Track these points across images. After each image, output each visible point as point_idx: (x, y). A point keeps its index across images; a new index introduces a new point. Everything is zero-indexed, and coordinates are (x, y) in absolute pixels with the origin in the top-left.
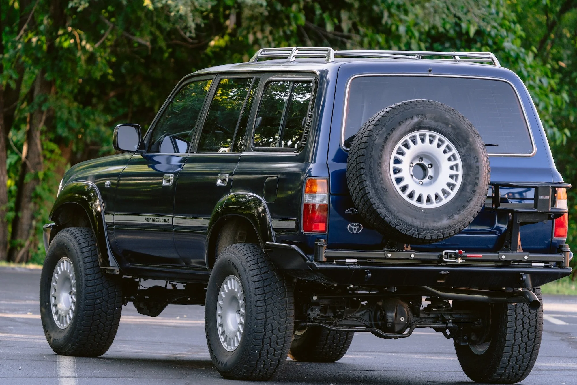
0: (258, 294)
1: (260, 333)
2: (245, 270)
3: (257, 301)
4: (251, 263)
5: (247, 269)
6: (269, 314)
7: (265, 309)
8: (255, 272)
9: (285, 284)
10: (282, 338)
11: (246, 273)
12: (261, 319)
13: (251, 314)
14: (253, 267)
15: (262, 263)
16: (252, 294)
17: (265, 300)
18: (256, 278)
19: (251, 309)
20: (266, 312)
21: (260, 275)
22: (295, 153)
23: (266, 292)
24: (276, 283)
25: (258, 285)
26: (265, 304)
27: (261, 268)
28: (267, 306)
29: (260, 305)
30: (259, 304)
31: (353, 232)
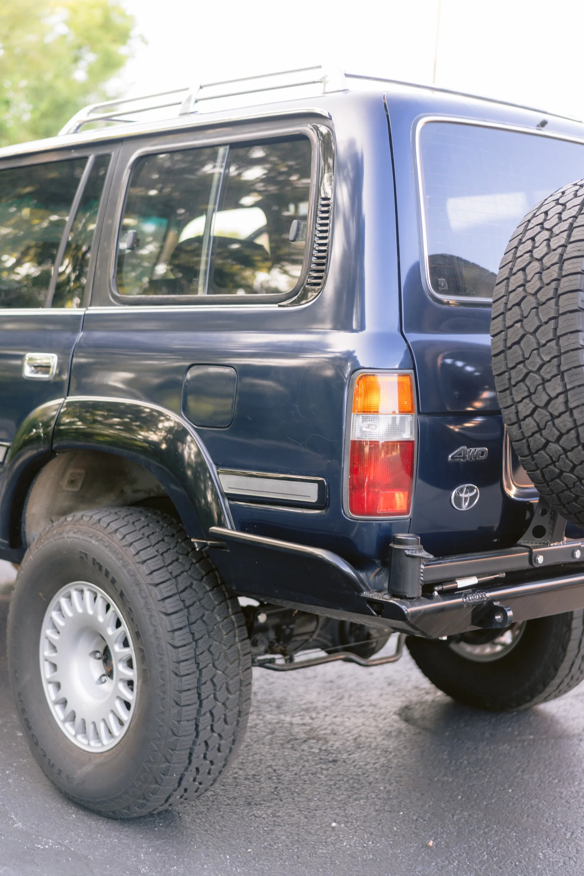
0: (178, 644)
1: (185, 736)
2: (138, 584)
3: (179, 662)
4: (152, 565)
5: (145, 580)
6: (207, 689)
7: (199, 680)
8: (166, 590)
9: (230, 610)
10: (230, 737)
11: (140, 590)
12: (189, 705)
13: (164, 692)
14: (157, 577)
15: (174, 564)
16: (163, 643)
17: (196, 657)
18: (170, 605)
19: (164, 680)
20: (200, 684)
21: (177, 597)
22: (280, 306)
23: (196, 637)
24: (212, 611)
25: (177, 621)
26: (198, 668)
27: (176, 577)
28: (200, 671)
29: (187, 672)
30: (184, 668)
31: (460, 506)
